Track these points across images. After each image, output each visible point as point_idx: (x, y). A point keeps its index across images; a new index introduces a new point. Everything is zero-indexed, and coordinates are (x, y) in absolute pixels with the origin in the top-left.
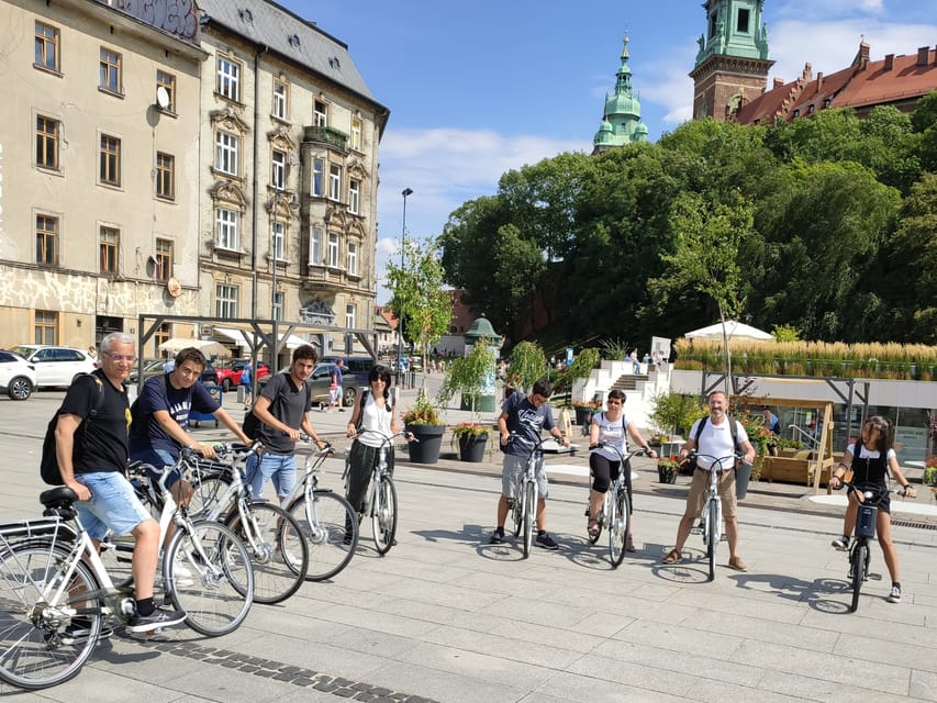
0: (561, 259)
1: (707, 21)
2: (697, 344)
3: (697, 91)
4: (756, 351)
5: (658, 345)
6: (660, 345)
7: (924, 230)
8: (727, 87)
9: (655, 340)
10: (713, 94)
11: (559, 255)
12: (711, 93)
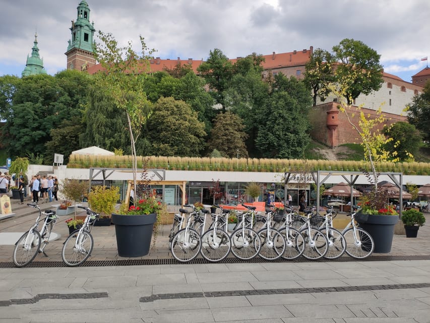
0: (5, 121)
1: (71, 35)
2: (78, 157)
3: (68, 60)
4: (106, 159)
5: (58, 158)
6: (59, 158)
7: (163, 116)
8: (81, 60)
9: (56, 155)
10: (75, 62)
11: (5, 119)
12: (74, 62)
